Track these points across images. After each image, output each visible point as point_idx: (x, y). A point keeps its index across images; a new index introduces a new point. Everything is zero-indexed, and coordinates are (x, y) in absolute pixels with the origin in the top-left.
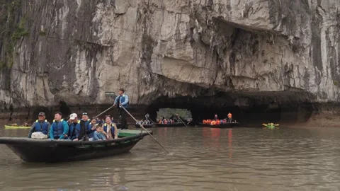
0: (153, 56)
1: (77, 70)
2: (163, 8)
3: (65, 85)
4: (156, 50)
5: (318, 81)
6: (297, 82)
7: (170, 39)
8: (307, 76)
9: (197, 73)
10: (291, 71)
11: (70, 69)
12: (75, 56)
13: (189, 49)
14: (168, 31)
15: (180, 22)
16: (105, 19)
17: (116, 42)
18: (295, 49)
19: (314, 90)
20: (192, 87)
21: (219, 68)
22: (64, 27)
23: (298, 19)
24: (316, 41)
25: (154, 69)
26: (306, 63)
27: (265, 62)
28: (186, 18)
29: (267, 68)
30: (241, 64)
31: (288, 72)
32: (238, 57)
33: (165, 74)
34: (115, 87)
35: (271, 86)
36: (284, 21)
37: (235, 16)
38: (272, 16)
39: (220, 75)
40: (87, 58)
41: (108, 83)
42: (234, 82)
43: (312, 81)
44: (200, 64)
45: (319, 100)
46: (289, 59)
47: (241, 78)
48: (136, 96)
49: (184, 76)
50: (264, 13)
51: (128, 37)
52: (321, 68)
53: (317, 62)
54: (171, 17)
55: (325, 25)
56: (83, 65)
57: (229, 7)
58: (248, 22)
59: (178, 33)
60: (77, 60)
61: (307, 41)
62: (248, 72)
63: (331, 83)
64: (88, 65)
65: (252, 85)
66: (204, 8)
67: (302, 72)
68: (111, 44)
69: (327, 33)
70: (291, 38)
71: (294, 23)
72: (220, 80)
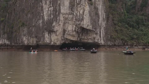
0: (65, 34)
1: (45, 36)
2: (68, 23)
3: (42, 40)
4: (67, 32)
5: (100, 40)
6: (96, 41)
7: (71, 30)
8: (98, 40)
9: (75, 38)
10: (95, 38)
11: (43, 36)
12: (45, 33)
13: (74, 33)
14: (70, 29)
15: (73, 27)
16: (56, 25)
17: (58, 30)
18: (96, 34)
19: (100, 42)
20: (71, 41)
21: (79, 36)
22: (41, 25)
23: (97, 28)
24: (100, 32)
25: (65, 37)
26: (98, 37)
27: (90, 36)
28: (74, 26)
29: (90, 37)
30: (84, 36)
31: (94, 38)
32: (83, 34)
33: (68, 38)
34: (56, 41)
35: (90, 41)
36: (95, 28)
37: (85, 27)
38: (92, 27)
39: (79, 38)
40: (48, 33)
41: (54, 40)
42: (81, 40)
43: (99, 40)
44: (76, 36)
45: (100, 44)
46: (95, 36)
47: (84, 39)
48: (60, 43)
49: (72, 39)
50: (91, 27)
51: (61, 29)
52: (101, 38)
53: (100, 37)
54: (70, 25)
55: (102, 29)
56: (47, 35)
57: (84, 25)
58: (88, 28)
59: (72, 29)
60: (45, 34)
61: (99, 32)
62: (86, 38)
63: (103, 41)
64: (48, 35)
65: (86, 41)
66: (78, 24)
67: (97, 38)
68: (57, 31)
69: (102, 31)
70: (96, 32)
71: (96, 28)
72: (79, 39)
